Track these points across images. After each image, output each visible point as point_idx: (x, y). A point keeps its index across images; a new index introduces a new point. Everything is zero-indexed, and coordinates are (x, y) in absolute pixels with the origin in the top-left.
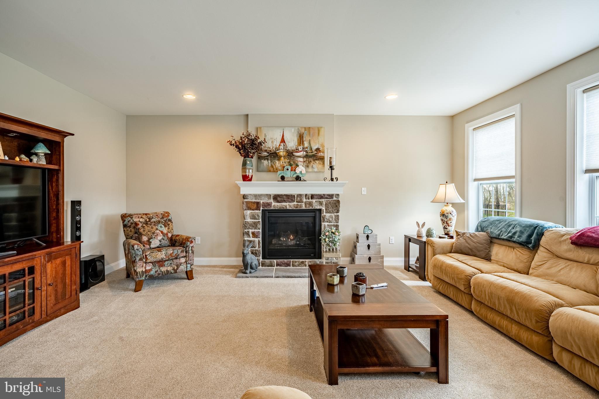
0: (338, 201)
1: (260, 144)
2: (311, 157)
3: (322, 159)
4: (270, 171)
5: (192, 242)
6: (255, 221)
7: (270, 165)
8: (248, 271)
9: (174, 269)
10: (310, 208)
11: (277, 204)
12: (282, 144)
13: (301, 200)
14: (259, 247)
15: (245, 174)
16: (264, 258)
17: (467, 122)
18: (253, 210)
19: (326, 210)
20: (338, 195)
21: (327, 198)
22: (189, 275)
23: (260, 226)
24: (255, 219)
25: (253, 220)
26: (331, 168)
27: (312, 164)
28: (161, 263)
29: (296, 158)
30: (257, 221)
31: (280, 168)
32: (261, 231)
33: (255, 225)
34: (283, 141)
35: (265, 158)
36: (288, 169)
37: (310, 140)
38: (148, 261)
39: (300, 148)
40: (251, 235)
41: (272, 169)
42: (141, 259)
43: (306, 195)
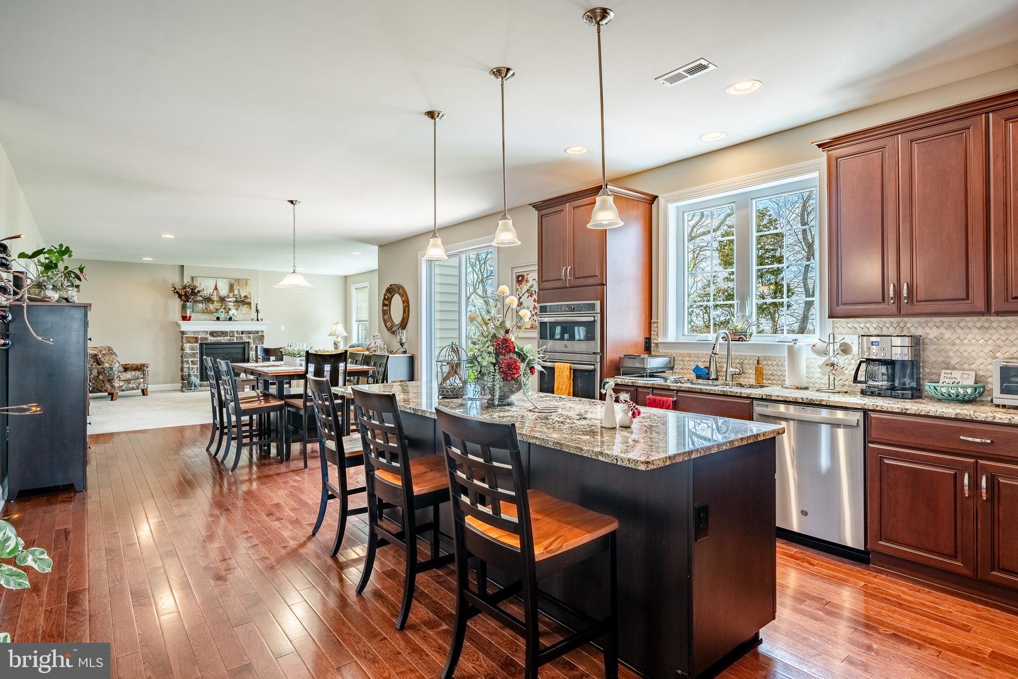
0: (263, 336)
1: (199, 292)
2: (240, 302)
3: (249, 304)
4: (204, 312)
5: (147, 367)
6: (194, 351)
7: (204, 307)
8: (193, 388)
9: (136, 387)
10: (241, 341)
11: (212, 338)
12: (215, 291)
13: (233, 335)
14: (197, 372)
15: (185, 315)
16: (202, 380)
17: (352, 284)
18: (192, 343)
19: (253, 342)
20: (263, 331)
21: (254, 334)
22: (144, 392)
23: (198, 356)
24: (194, 350)
25: (192, 351)
26: (257, 311)
27: (241, 307)
28: (128, 381)
29: (227, 303)
30: (196, 351)
31: (214, 310)
32: (199, 359)
33: (194, 355)
34: (216, 289)
35: (199, 302)
36: (222, 312)
37: (239, 290)
38: (121, 379)
39: (231, 295)
40: (190, 363)
41: (206, 311)
42: (117, 378)
43: (237, 331)
